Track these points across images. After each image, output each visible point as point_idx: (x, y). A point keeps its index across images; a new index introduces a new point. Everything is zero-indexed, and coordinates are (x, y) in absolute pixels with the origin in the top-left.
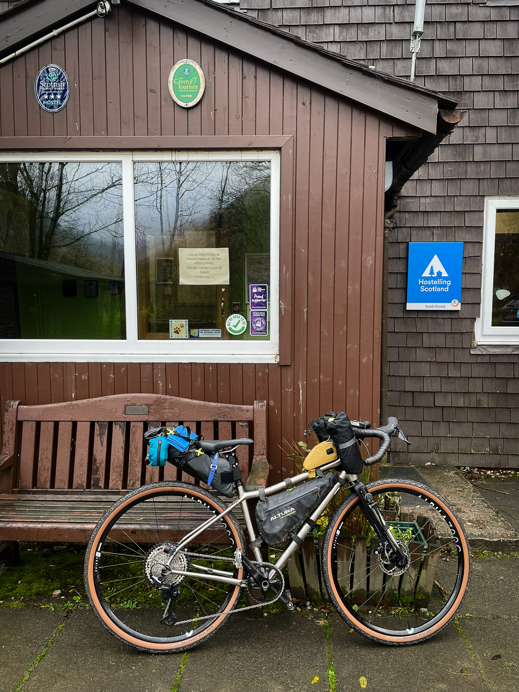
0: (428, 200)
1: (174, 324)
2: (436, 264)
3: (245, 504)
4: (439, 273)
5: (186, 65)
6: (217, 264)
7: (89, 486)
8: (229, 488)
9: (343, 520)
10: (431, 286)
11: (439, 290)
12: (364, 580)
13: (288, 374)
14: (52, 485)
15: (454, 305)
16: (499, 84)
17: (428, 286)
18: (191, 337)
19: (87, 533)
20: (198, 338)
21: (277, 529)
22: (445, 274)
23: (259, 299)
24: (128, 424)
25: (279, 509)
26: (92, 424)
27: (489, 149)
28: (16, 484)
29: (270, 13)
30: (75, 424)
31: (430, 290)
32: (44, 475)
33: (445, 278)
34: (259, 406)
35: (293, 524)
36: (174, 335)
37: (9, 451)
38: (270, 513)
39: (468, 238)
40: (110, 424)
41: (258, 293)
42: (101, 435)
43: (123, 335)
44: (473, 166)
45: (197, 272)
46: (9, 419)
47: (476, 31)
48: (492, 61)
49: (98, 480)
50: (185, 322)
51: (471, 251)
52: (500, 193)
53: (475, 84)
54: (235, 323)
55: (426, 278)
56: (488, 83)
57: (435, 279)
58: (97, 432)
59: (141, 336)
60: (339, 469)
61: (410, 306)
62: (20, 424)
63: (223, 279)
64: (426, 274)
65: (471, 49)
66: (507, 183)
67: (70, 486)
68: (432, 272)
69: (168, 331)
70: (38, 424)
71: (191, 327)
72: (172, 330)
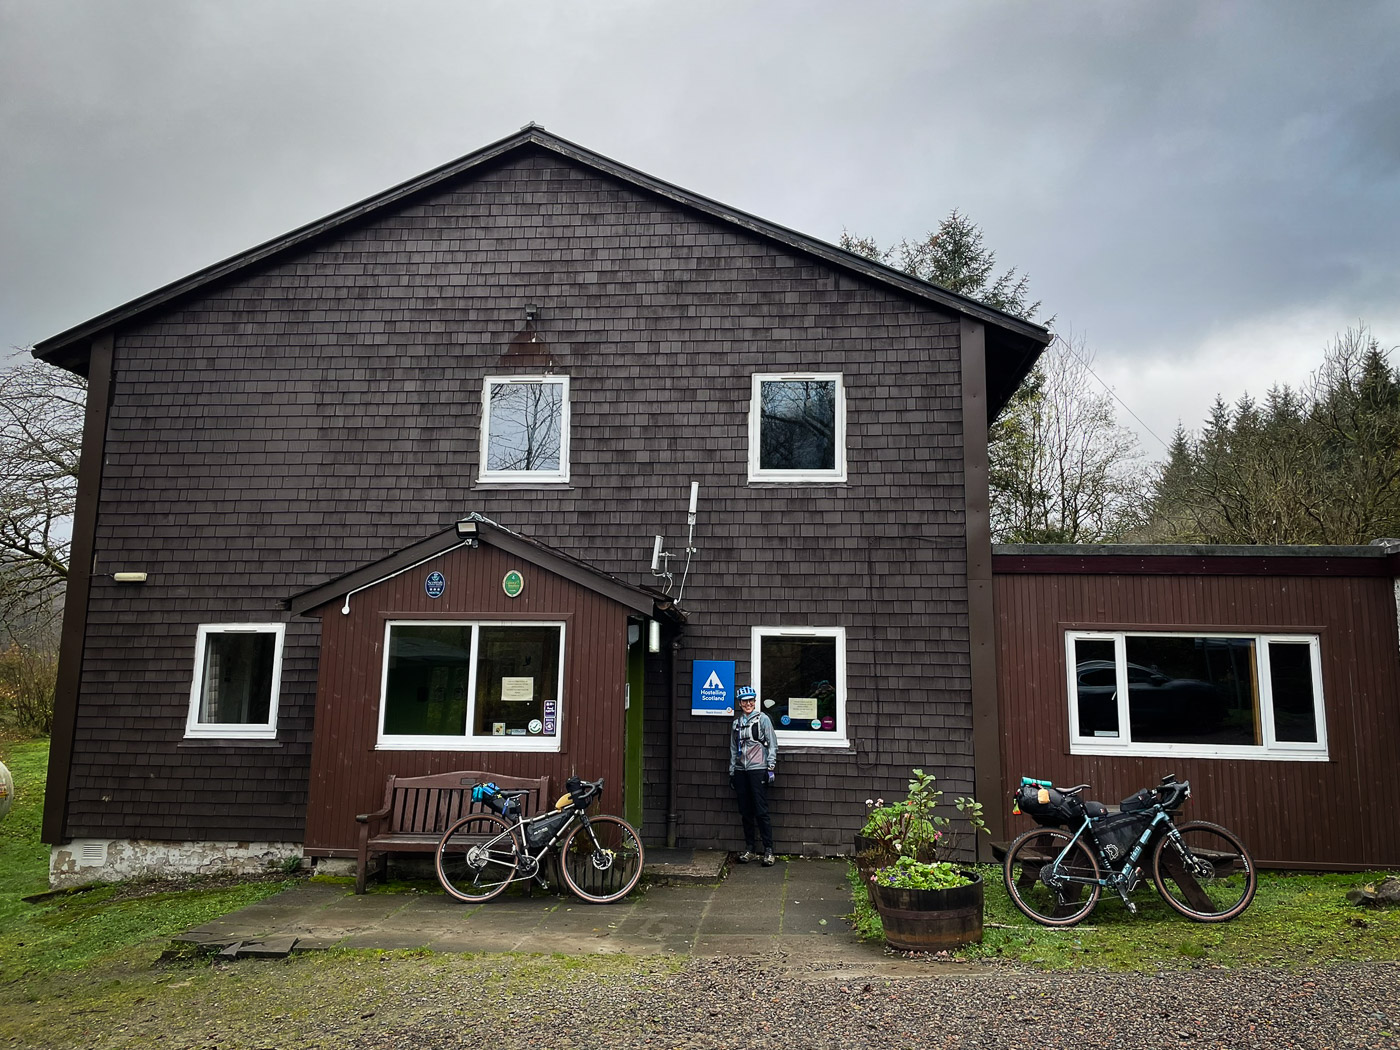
0: (708, 628)
1: (496, 725)
2: (714, 678)
3: (522, 826)
4: (717, 686)
5: (514, 574)
6: (526, 687)
7: (435, 831)
8: (514, 816)
9: (574, 835)
10: (711, 696)
11: (717, 699)
12: (591, 880)
13: (566, 759)
14: (412, 830)
15: (729, 712)
16: (759, 543)
17: (708, 696)
18: (507, 735)
19: (436, 847)
20: (511, 735)
21: (537, 838)
22: (721, 686)
23: (552, 710)
24: (462, 790)
25: (540, 828)
26: (440, 790)
27: (754, 591)
28: (390, 830)
29: (591, 490)
30: (429, 790)
31: (710, 699)
32: (408, 824)
33: (721, 690)
34: (544, 779)
35: (546, 838)
36: (496, 733)
37: (387, 807)
38: (535, 830)
39: (739, 658)
40: (451, 790)
41: (550, 707)
42: (445, 798)
43: (462, 732)
44: (742, 603)
45: (513, 692)
46: (389, 786)
47: (741, 506)
48: (753, 527)
49: (441, 826)
50: (503, 724)
51: (742, 668)
52: (763, 623)
53: (742, 543)
54: (535, 725)
55: (707, 690)
56: (751, 543)
57: (713, 690)
58: (442, 795)
59: (476, 733)
60: (575, 808)
61: (695, 712)
62: (395, 790)
63: (529, 697)
64: (707, 686)
65: (738, 518)
66: (768, 616)
67: (424, 831)
68: (711, 685)
69: (492, 731)
70: (407, 790)
71: (507, 728)
72: (494, 730)
